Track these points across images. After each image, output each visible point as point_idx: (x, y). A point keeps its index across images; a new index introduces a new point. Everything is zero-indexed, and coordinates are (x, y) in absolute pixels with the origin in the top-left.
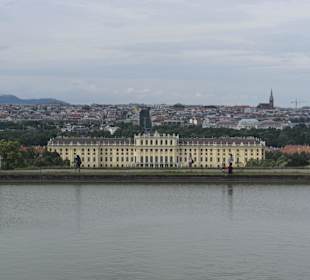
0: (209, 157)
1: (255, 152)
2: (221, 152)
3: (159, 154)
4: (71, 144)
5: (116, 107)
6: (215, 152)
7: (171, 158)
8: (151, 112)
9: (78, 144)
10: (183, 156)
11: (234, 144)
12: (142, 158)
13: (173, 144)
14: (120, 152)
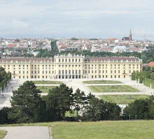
0: (105, 70)
1: (136, 66)
2: (113, 66)
3: (71, 68)
4: (12, 62)
5: (35, 40)
6: (109, 66)
7: (80, 71)
8: (57, 43)
9: (17, 62)
10: (87, 70)
11: (122, 61)
12: (60, 71)
13: (81, 61)
14: (45, 67)
